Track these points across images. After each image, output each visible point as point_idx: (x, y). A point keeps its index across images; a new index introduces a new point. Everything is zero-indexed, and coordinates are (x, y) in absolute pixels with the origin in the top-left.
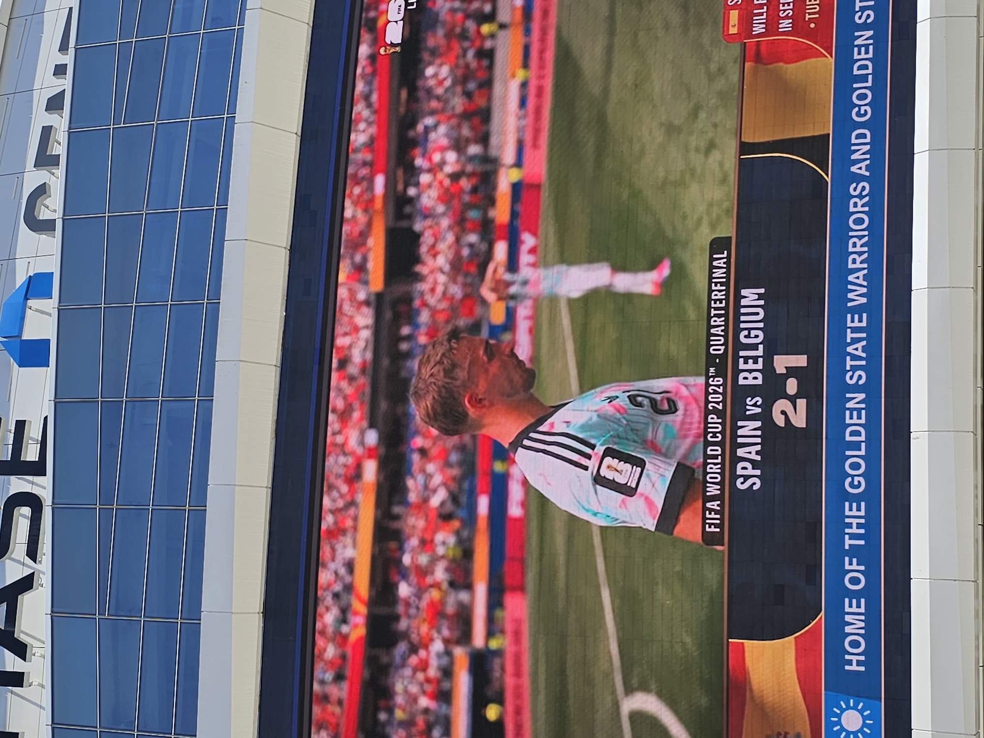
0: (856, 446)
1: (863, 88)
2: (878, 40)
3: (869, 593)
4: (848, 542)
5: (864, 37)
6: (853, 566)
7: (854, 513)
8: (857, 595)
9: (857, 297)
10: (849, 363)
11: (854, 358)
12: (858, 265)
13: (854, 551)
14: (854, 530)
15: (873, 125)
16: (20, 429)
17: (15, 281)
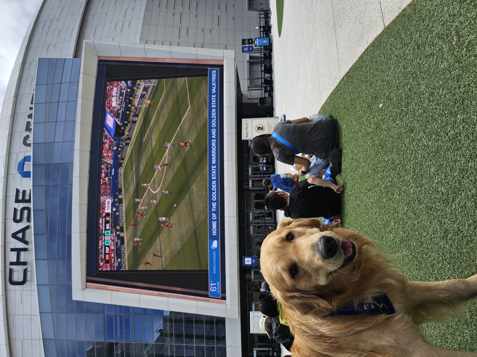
0: (214, 191)
1: (214, 121)
2: (217, 111)
3: (217, 220)
4: (213, 210)
5: (214, 110)
6: (214, 215)
7: (214, 204)
8: (215, 220)
9: (214, 162)
11: (214, 174)
12: (214, 156)
13: (214, 212)
14: (214, 208)
15: (216, 128)
16: (24, 192)
17: (21, 158)
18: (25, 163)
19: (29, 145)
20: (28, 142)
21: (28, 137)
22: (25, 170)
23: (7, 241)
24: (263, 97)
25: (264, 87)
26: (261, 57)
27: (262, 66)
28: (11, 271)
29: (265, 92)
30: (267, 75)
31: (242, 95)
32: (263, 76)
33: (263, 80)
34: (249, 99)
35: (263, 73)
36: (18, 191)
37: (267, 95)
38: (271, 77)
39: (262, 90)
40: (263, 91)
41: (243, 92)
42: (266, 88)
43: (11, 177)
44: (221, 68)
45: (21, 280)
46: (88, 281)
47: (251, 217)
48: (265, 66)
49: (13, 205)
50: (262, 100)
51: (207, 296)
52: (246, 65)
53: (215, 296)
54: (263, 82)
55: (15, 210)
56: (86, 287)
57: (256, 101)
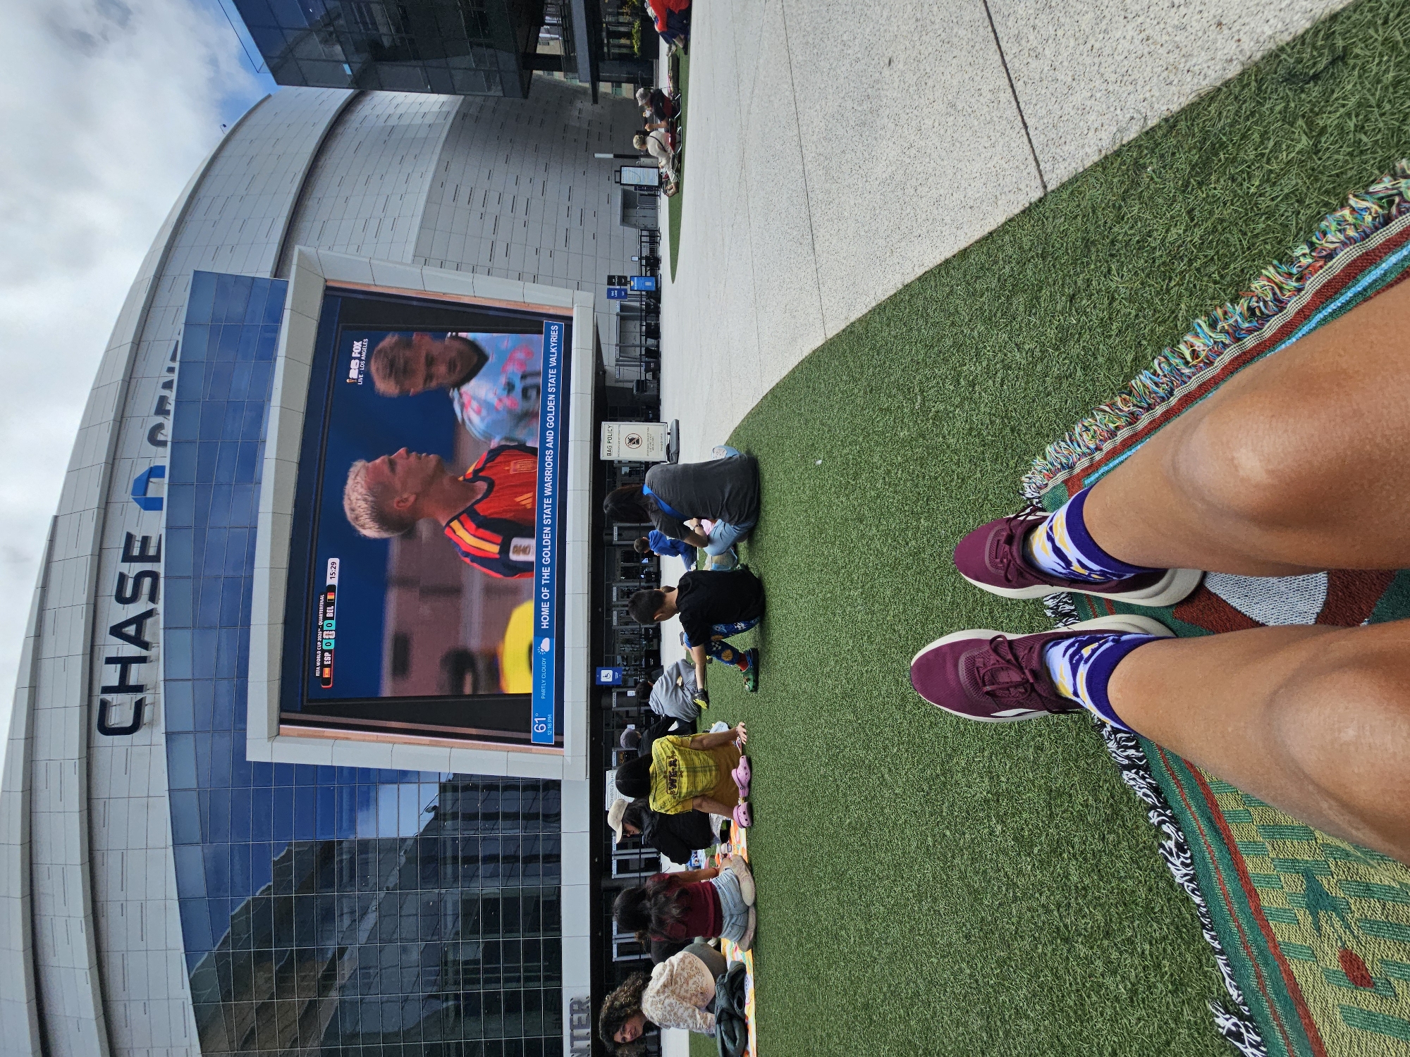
0: (547, 547)
1: (551, 416)
2: (557, 398)
3: (550, 600)
4: (543, 582)
5: (551, 397)
6: (545, 591)
7: (546, 571)
8: (546, 601)
9: (548, 492)
10: (545, 516)
11: (547, 514)
12: (548, 480)
13: (546, 585)
14: (546, 577)
15: (555, 429)
16: (145, 540)
17: (142, 469)
18: (152, 480)
19: (164, 444)
20: (160, 438)
21: (160, 427)
22: (150, 494)
23: (99, 641)
24: (643, 378)
25: (645, 362)
26: (641, 310)
27: (641, 325)
28: (104, 706)
29: (646, 371)
30: (651, 342)
31: (604, 372)
32: (643, 342)
33: (643, 349)
34: (617, 381)
35: (644, 338)
36: (130, 537)
37: (649, 376)
38: (658, 346)
39: (641, 366)
40: (643, 369)
41: (607, 368)
42: (648, 364)
43: (115, 509)
44: (569, 322)
45: (128, 722)
46: (282, 721)
47: (615, 594)
48: (648, 326)
49: (116, 566)
50: (641, 384)
51: (527, 742)
52: (614, 320)
53: (542, 742)
54: (643, 352)
55: (122, 578)
56: (278, 734)
57: (629, 385)
